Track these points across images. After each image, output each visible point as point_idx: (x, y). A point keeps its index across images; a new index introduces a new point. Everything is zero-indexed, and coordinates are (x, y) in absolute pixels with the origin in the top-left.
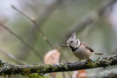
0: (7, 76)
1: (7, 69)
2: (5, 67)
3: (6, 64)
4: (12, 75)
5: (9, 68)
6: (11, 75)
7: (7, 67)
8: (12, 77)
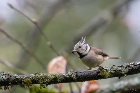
0: (3, 87)
1: (3, 79)
2: (1, 77)
3: (2, 74)
4: (9, 87)
5: (6, 79)
6: (7, 86)
7: (3, 77)
8: (9, 89)
